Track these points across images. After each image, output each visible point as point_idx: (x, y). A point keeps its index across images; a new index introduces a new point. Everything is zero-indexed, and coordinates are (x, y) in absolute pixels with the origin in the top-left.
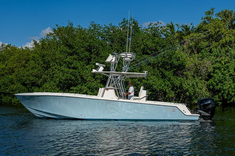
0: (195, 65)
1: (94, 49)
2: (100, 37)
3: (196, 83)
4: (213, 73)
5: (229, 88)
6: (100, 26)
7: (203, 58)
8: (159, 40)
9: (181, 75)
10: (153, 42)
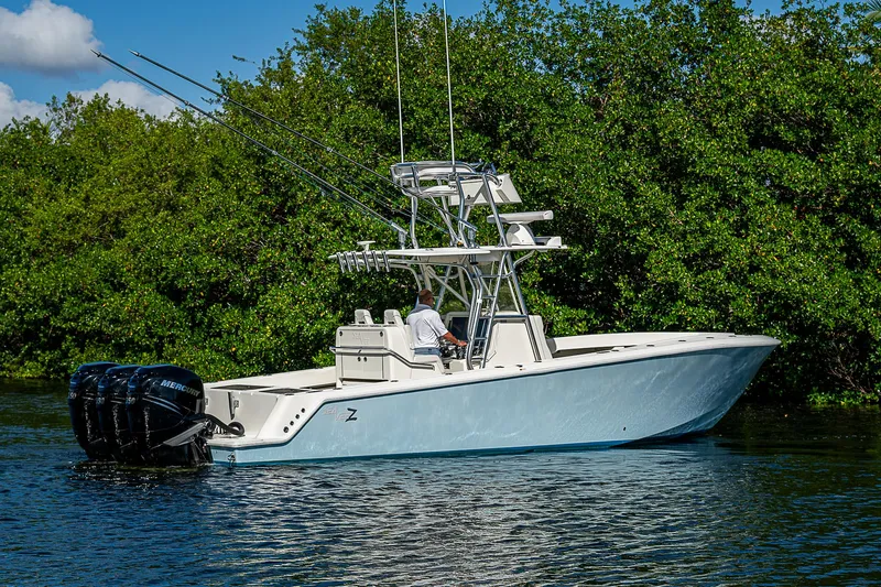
1: (508, 119)
2: (538, 62)
8: (838, 73)
10: (804, 86)
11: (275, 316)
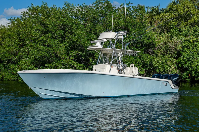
0: (165, 44)
1: (67, 27)
2: (74, 17)
3: (166, 61)
4: (183, 52)
5: (197, 66)
6: (74, 5)
7: (172, 37)
8: (130, 19)
9: (151, 53)
10: (124, 22)
11: (21, 66)
